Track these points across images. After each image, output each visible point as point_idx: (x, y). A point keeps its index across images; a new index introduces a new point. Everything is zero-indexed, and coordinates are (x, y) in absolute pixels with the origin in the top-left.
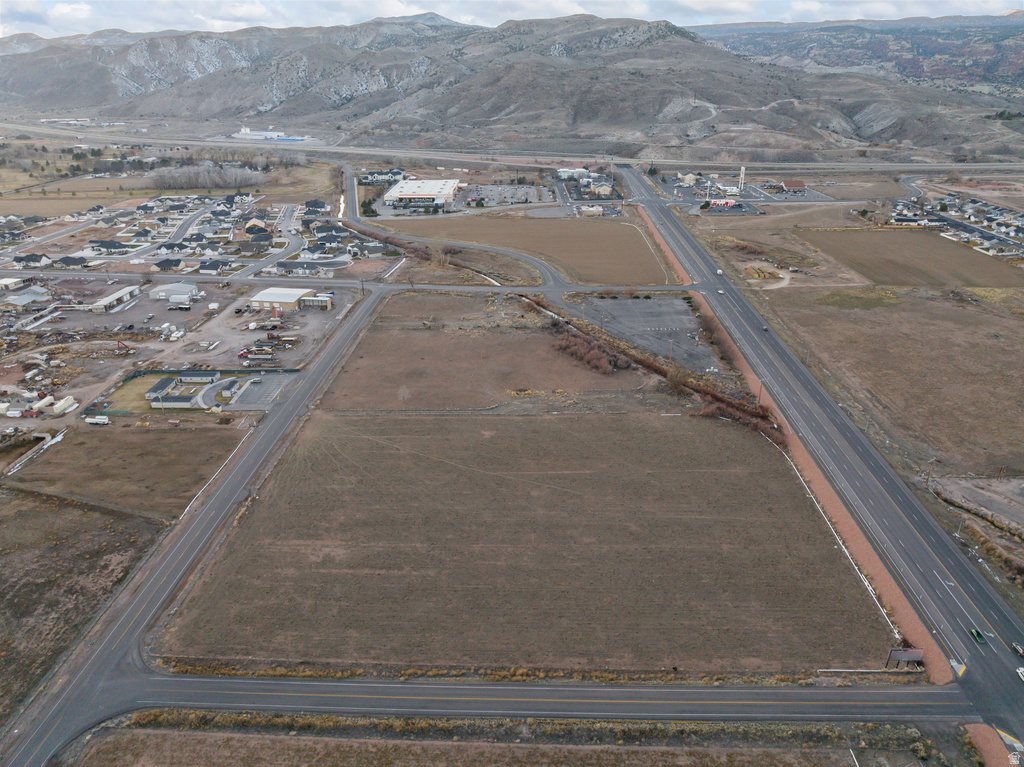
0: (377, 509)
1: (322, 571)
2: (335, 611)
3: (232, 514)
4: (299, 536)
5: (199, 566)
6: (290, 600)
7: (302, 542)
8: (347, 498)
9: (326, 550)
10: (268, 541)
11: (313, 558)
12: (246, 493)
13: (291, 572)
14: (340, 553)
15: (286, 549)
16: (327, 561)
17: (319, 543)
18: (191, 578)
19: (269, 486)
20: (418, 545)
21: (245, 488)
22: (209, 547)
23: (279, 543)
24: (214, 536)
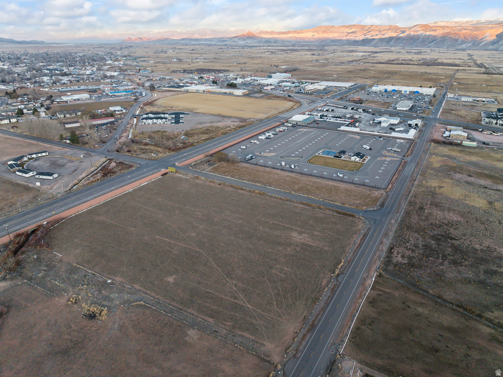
0: (270, 249)
1: (304, 230)
2: (302, 217)
3: (346, 267)
4: (310, 246)
5: (357, 246)
6: (317, 224)
7: (310, 244)
8: (282, 259)
9: (300, 237)
10: (326, 248)
11: (306, 235)
12: (339, 279)
13: (316, 233)
14: (294, 234)
15: (318, 243)
16: (300, 233)
17: (302, 241)
18: (359, 242)
19: (325, 282)
20: (261, 229)
21: (340, 283)
22: (354, 253)
23: (320, 246)
24: (353, 258)
